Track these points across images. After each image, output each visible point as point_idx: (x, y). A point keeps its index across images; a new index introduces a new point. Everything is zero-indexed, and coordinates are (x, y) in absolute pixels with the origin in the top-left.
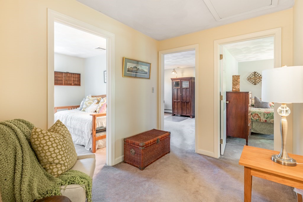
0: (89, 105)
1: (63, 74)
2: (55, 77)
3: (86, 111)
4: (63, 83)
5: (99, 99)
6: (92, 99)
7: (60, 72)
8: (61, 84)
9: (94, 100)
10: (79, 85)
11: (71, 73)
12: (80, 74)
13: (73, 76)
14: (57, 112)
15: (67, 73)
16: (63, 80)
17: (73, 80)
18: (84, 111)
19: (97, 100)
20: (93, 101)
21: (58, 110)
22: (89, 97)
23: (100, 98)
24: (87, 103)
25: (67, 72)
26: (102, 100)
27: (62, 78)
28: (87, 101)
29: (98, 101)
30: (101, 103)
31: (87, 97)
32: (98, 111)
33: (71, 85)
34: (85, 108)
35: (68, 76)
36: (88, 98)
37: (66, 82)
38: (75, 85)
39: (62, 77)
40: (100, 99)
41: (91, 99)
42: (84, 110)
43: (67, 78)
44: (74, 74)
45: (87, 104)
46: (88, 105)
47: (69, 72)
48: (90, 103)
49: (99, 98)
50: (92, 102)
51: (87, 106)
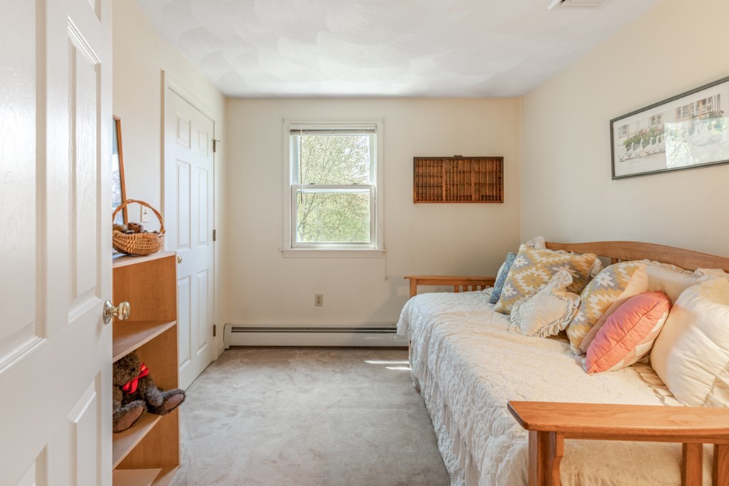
0: (531, 288)
1: (444, 165)
2: (416, 175)
3: (513, 314)
4: (444, 193)
5: (585, 267)
6: (545, 260)
7: (433, 159)
8: (437, 199)
9: (557, 265)
10: (498, 198)
11: (470, 159)
12: (500, 160)
13: (476, 167)
14: (416, 294)
15: (458, 158)
16: (444, 183)
17: (475, 184)
18: (505, 312)
19: (572, 266)
20: (551, 270)
21: (419, 288)
22: (532, 252)
23: (590, 256)
24: (519, 277)
25: (455, 156)
26: (603, 278)
27: (441, 177)
28: (521, 269)
29: (578, 272)
30: (594, 291)
31: (522, 248)
32: (580, 339)
33: (468, 199)
34: (512, 300)
35: (460, 167)
36: (526, 256)
37: (454, 190)
38: (485, 199)
39: (442, 173)
40: (590, 263)
41: (537, 258)
42: (508, 308)
43: (457, 178)
44: (478, 159)
45: (521, 283)
46: (527, 288)
47: (464, 156)
48: (537, 283)
49: (581, 259)
50: (546, 278)
51: (520, 295)
